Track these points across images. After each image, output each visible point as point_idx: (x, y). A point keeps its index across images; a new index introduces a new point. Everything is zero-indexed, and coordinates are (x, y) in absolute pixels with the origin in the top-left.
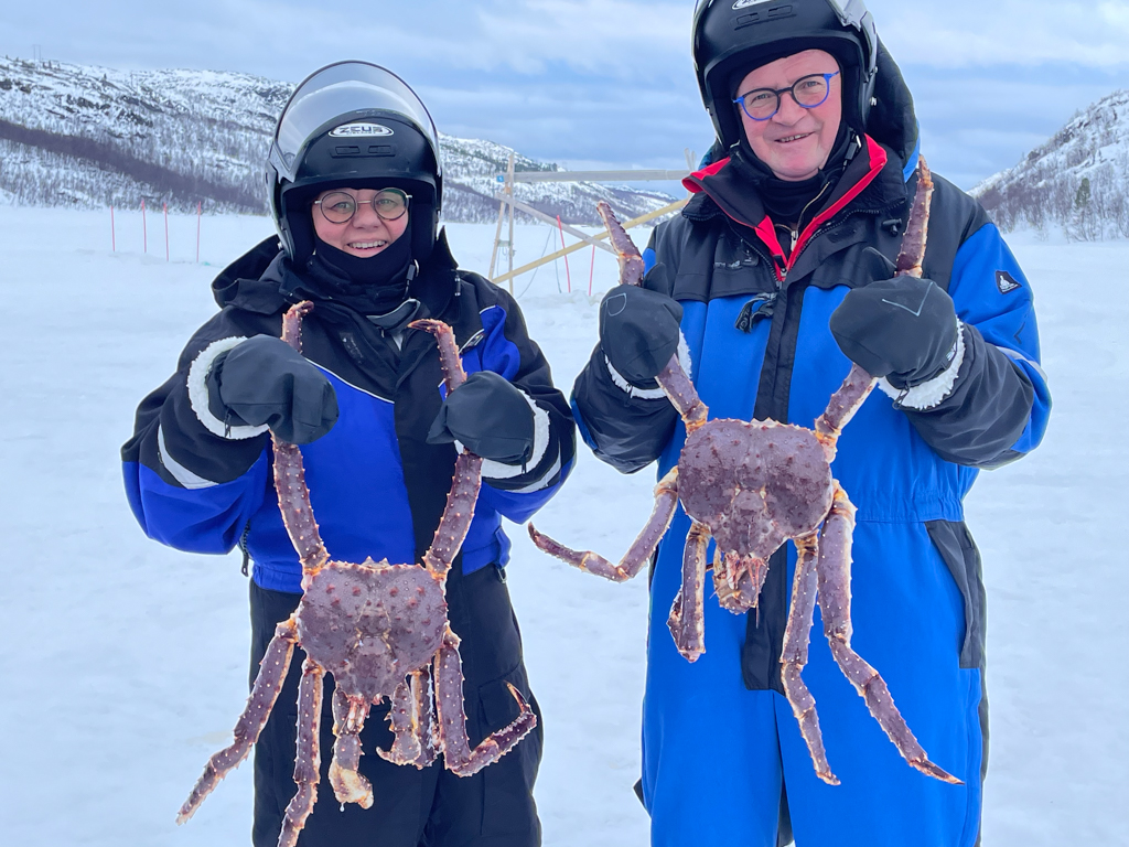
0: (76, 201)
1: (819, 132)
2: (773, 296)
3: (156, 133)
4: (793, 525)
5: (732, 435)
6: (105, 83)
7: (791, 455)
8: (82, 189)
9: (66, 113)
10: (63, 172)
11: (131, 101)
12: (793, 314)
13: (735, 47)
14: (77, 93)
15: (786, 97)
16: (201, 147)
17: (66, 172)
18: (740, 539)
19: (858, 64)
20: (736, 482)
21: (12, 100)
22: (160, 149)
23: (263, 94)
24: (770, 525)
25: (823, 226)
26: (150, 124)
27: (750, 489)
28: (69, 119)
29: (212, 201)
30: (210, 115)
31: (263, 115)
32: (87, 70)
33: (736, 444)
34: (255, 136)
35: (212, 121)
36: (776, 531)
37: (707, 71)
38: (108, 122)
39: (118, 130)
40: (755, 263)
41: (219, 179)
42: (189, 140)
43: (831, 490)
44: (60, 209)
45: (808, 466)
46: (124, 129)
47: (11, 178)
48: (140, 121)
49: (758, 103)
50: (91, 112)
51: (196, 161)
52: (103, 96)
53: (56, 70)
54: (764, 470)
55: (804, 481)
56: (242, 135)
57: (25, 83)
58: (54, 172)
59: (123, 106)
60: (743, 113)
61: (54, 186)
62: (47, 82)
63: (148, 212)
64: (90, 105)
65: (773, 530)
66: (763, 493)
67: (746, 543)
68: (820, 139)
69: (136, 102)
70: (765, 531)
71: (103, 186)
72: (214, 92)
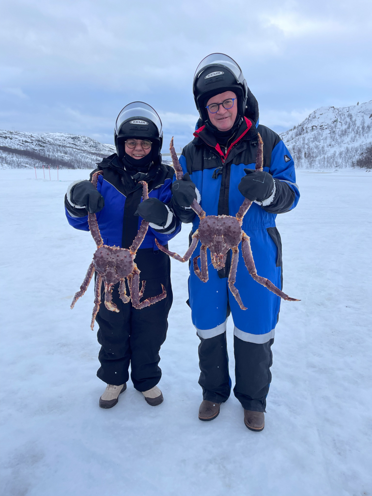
0: (26, 167)
1: (231, 117)
2: (222, 168)
3: (46, 149)
4: (232, 245)
5: (213, 220)
6: (32, 136)
7: (230, 225)
8: (27, 164)
9: (22, 145)
10: (22, 160)
11: (39, 141)
12: (228, 172)
13: (206, 90)
14: (24, 139)
15: (221, 106)
16: (57, 152)
17: (23, 159)
18: (217, 249)
19: (242, 95)
20: (215, 234)
21: (8, 141)
22: (47, 153)
23: (73, 138)
24: (225, 245)
25: (234, 145)
26: (44, 147)
27: (219, 235)
28: (23, 146)
29: (61, 166)
30: (59, 144)
31: (73, 144)
32: (26, 133)
33: (214, 223)
34: (71, 149)
35: (60, 146)
36: (227, 247)
37: (197, 98)
38: (33, 147)
39: (36, 148)
40: (215, 158)
41: (63, 160)
42: (54, 151)
43: (242, 234)
44: (22, 169)
45: (235, 228)
46: (37, 148)
47: (9, 162)
48: (41, 146)
49: (212, 108)
50: (28, 144)
51: (56, 156)
52: (31, 140)
53: (19, 133)
54: (223, 230)
55: (234, 232)
56: (68, 149)
57: (11, 137)
58: (20, 160)
59: (37, 142)
60: (208, 111)
61: (20, 163)
62: (16, 137)
63: (45, 169)
64: (28, 142)
65: (226, 246)
66: (223, 236)
67: (218, 251)
68: (231, 119)
69: (40, 141)
70: (224, 247)
71: (33, 163)
72: (60, 138)
